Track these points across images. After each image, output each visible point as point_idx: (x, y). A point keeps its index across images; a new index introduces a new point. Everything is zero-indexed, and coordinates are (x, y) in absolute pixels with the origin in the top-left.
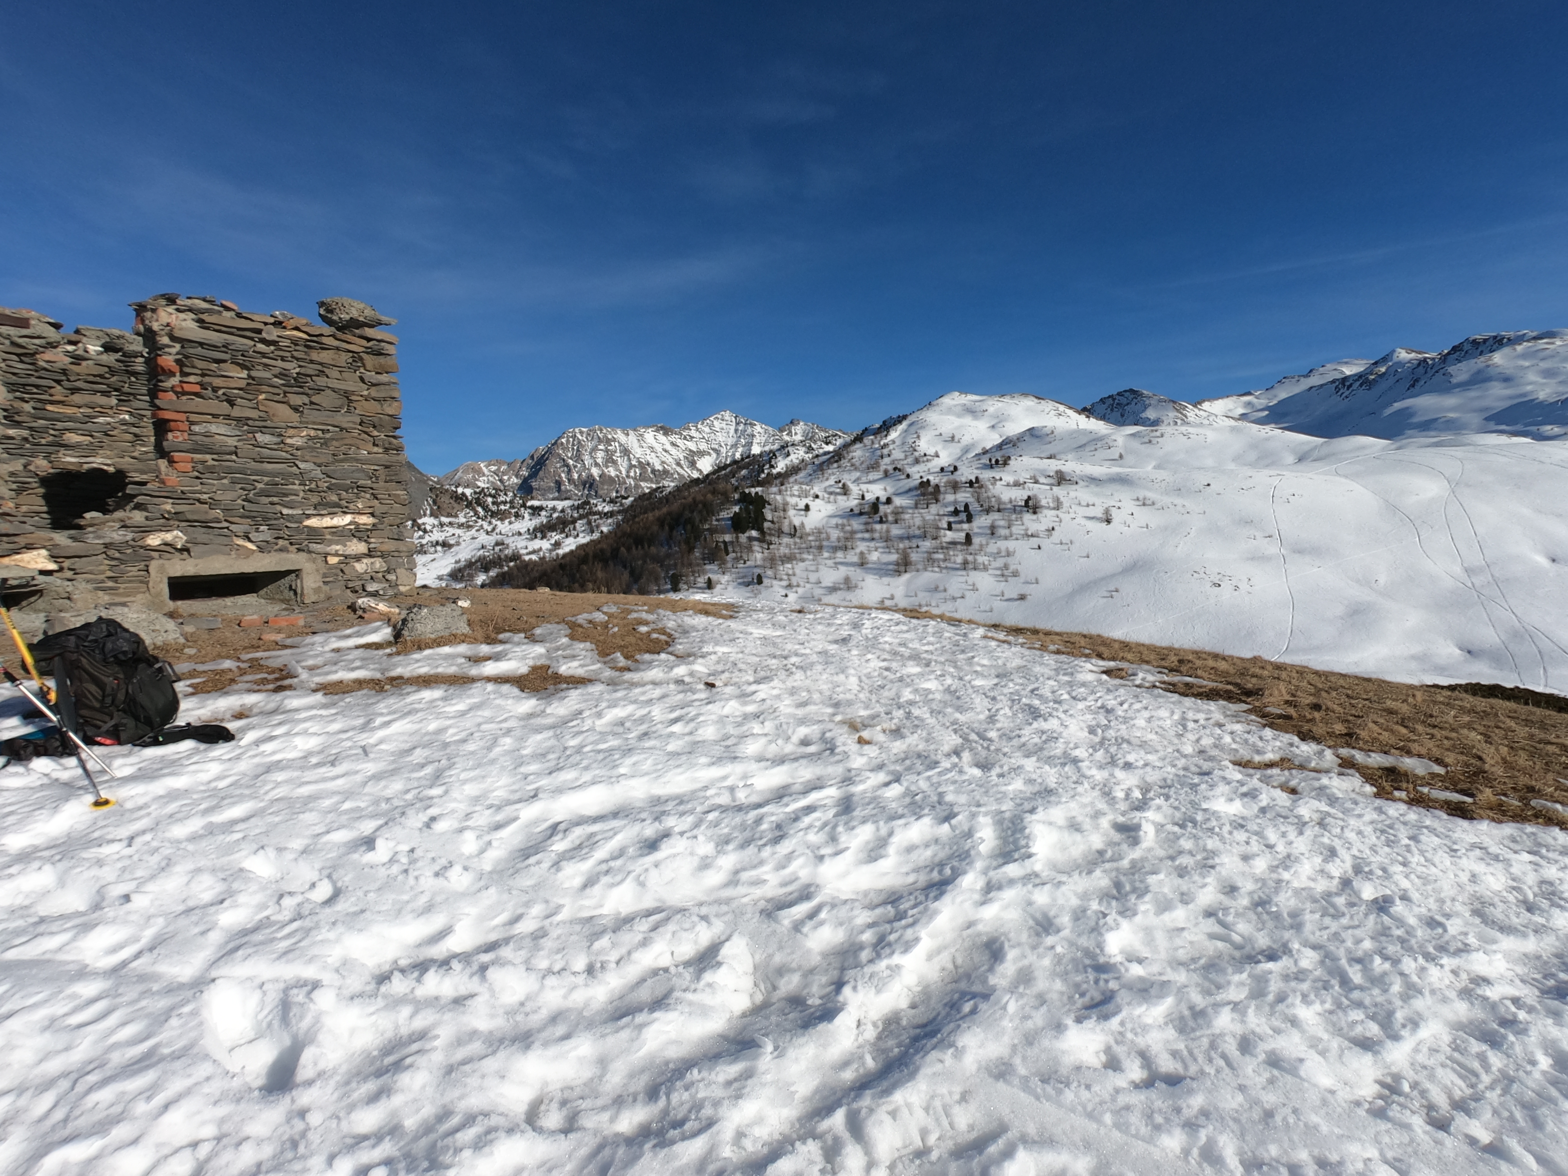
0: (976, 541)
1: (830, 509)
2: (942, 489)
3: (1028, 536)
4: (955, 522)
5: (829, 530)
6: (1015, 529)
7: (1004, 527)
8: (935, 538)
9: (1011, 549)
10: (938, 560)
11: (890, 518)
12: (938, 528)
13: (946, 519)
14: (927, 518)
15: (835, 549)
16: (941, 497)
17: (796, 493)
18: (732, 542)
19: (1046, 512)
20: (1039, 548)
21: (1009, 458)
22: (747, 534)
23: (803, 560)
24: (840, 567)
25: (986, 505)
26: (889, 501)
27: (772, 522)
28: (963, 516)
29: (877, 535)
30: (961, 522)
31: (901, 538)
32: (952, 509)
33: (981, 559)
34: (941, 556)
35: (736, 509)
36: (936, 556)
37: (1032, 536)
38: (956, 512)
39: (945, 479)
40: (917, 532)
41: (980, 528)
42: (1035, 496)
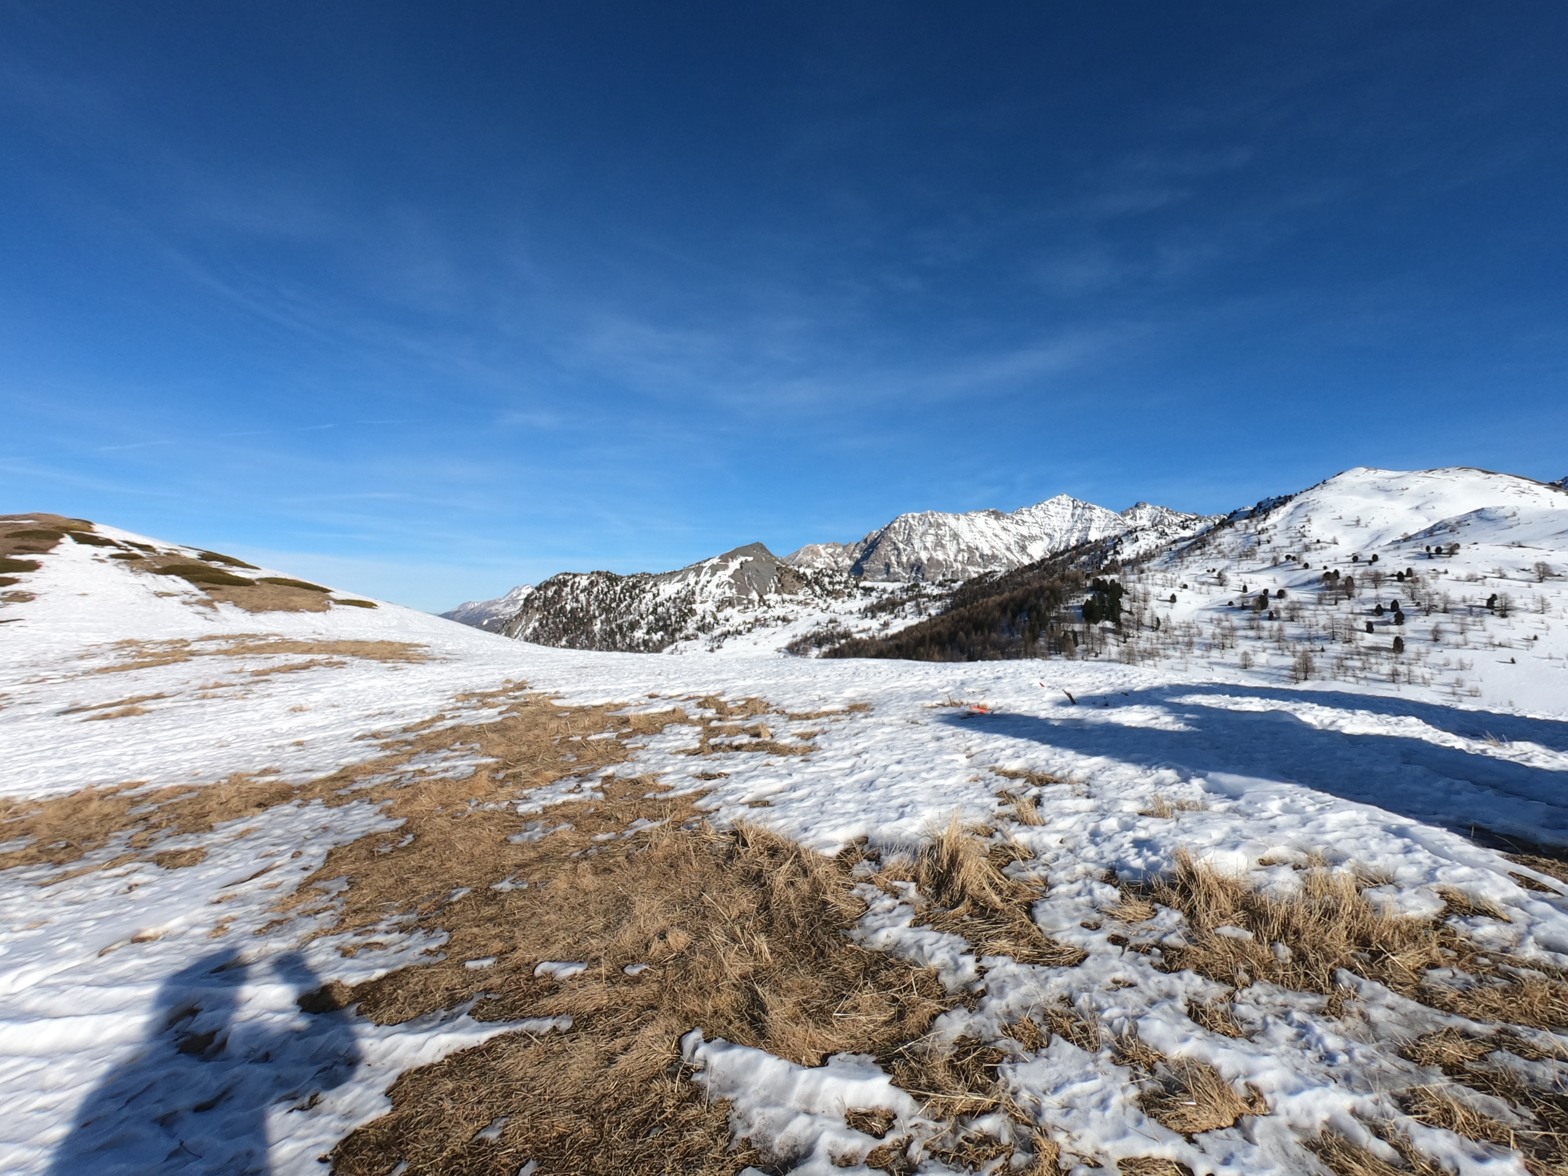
0: (1410, 648)
1: (1202, 601)
2: (1357, 583)
3: (1494, 645)
4: (1377, 623)
5: (1200, 625)
6: (1470, 636)
7: (1456, 633)
8: (1349, 641)
9: (1466, 661)
10: (1353, 668)
11: (1283, 614)
12: (1352, 629)
13: (1364, 618)
14: (1337, 616)
15: (1209, 647)
16: (1356, 592)
17: (1160, 582)
18: (1082, 633)
19: (1521, 615)
20: (1513, 661)
21: (1457, 546)
22: (1100, 625)
23: (1167, 657)
24: (1215, 667)
25: (1424, 604)
26: (1281, 594)
27: (1130, 613)
28: (1391, 616)
29: (1265, 634)
30: (1388, 623)
31: (1299, 639)
32: (1374, 607)
33: (1418, 671)
34: (1358, 664)
35: (1088, 597)
36: (1349, 663)
37: (1500, 645)
38: (1379, 611)
39: (1360, 571)
40: (1322, 633)
41: (1416, 631)
42: (1505, 596)
